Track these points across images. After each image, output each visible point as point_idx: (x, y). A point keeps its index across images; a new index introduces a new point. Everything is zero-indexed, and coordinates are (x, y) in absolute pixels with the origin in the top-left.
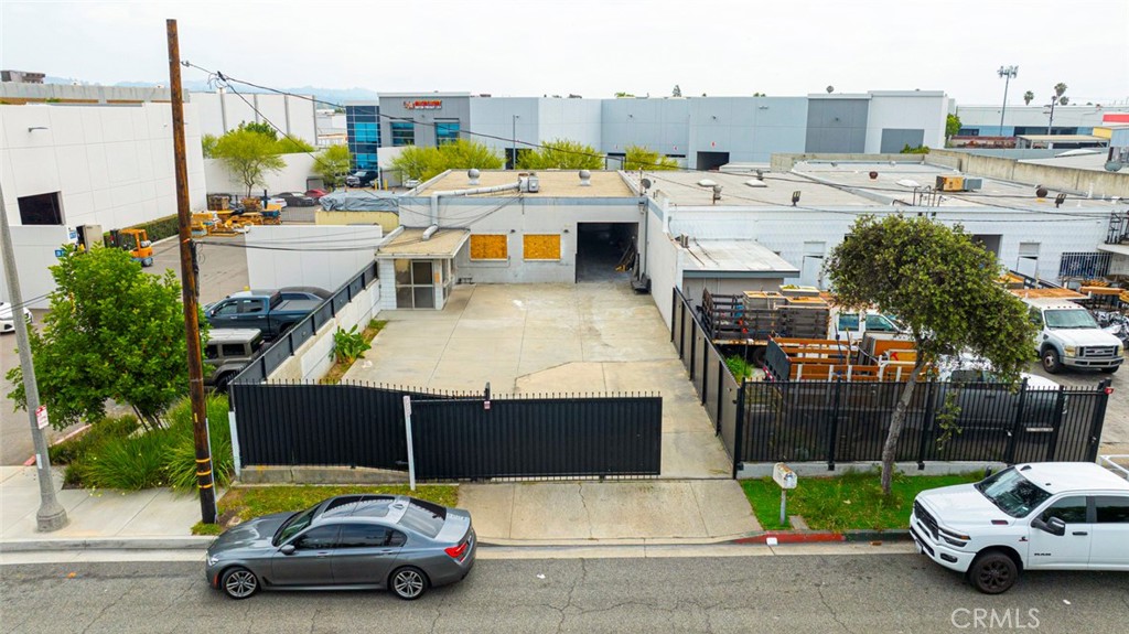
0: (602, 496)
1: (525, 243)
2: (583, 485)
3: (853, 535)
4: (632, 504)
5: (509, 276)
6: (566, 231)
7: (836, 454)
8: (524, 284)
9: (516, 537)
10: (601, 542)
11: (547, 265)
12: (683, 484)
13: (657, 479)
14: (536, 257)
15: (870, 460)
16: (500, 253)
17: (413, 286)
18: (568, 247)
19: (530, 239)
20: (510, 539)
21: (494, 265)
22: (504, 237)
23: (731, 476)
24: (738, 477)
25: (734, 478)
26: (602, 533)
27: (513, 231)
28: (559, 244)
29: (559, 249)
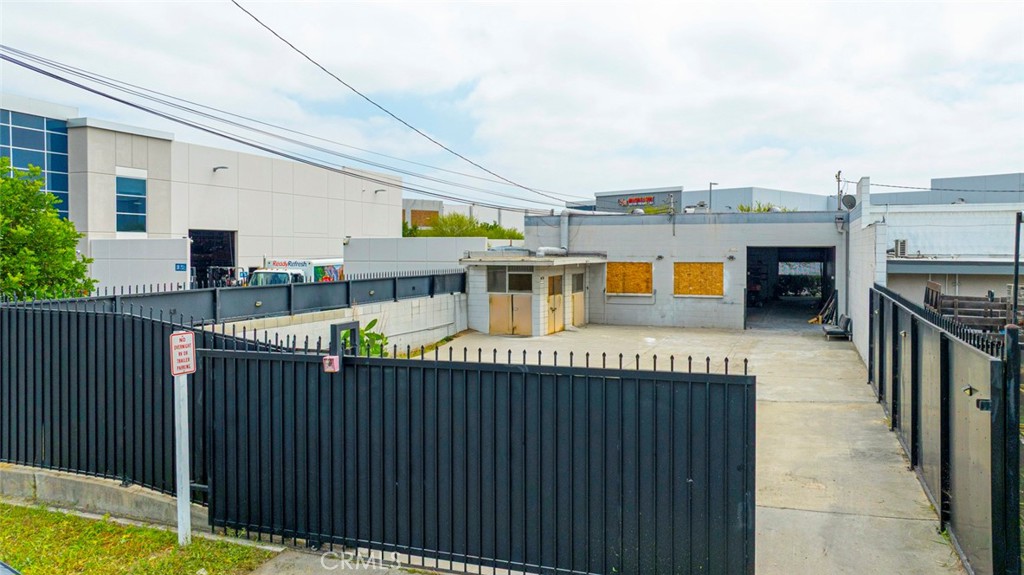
1: (677, 273)
5: (654, 315)
6: (731, 258)
8: (674, 328)
11: (705, 304)
14: (690, 293)
16: (643, 285)
18: (735, 281)
19: (682, 268)
21: (635, 301)
22: (648, 265)
27: (660, 257)
28: (722, 275)
29: (722, 281)
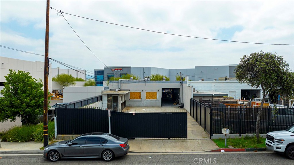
0: (169, 142)
1: (146, 94)
2: (163, 141)
3: (248, 149)
4: (179, 144)
5: (141, 104)
6: (158, 91)
7: (242, 132)
8: (146, 107)
9: (142, 150)
10: (169, 152)
11: (153, 101)
12: (194, 140)
13: (186, 139)
14: (149, 99)
15: (252, 133)
16: (139, 97)
17: (112, 103)
18: (159, 96)
19: (148, 93)
20: (140, 151)
21: (137, 101)
22: (140, 93)
23: (209, 138)
24: (211, 138)
25: (210, 139)
26: (169, 150)
27: (143, 91)
28: (156, 95)
29: (156, 96)
